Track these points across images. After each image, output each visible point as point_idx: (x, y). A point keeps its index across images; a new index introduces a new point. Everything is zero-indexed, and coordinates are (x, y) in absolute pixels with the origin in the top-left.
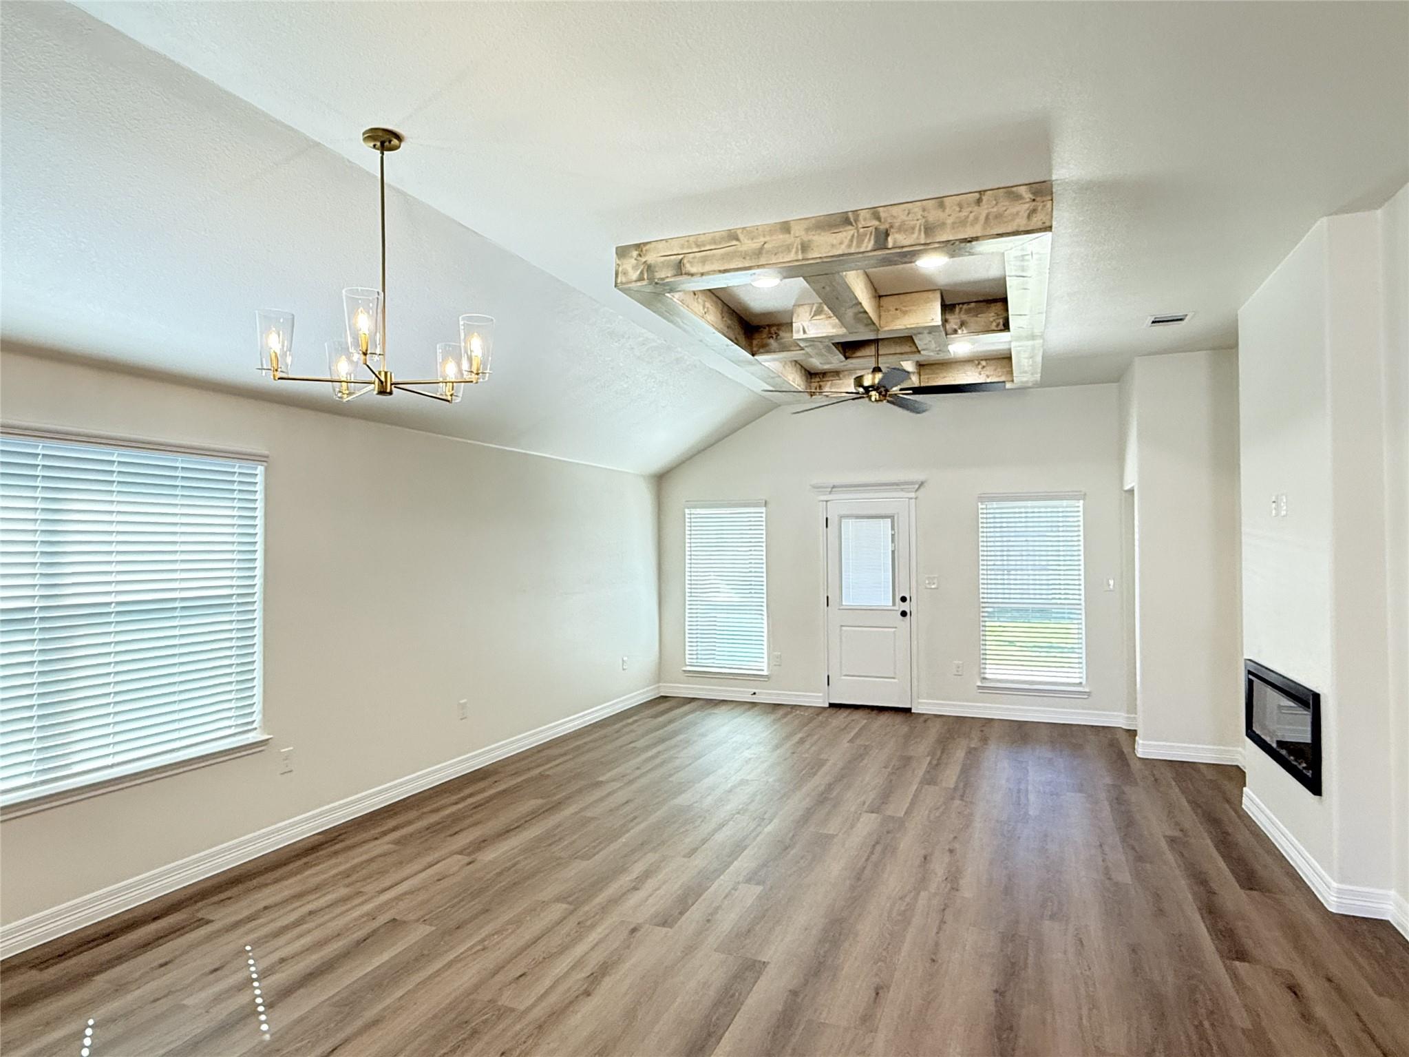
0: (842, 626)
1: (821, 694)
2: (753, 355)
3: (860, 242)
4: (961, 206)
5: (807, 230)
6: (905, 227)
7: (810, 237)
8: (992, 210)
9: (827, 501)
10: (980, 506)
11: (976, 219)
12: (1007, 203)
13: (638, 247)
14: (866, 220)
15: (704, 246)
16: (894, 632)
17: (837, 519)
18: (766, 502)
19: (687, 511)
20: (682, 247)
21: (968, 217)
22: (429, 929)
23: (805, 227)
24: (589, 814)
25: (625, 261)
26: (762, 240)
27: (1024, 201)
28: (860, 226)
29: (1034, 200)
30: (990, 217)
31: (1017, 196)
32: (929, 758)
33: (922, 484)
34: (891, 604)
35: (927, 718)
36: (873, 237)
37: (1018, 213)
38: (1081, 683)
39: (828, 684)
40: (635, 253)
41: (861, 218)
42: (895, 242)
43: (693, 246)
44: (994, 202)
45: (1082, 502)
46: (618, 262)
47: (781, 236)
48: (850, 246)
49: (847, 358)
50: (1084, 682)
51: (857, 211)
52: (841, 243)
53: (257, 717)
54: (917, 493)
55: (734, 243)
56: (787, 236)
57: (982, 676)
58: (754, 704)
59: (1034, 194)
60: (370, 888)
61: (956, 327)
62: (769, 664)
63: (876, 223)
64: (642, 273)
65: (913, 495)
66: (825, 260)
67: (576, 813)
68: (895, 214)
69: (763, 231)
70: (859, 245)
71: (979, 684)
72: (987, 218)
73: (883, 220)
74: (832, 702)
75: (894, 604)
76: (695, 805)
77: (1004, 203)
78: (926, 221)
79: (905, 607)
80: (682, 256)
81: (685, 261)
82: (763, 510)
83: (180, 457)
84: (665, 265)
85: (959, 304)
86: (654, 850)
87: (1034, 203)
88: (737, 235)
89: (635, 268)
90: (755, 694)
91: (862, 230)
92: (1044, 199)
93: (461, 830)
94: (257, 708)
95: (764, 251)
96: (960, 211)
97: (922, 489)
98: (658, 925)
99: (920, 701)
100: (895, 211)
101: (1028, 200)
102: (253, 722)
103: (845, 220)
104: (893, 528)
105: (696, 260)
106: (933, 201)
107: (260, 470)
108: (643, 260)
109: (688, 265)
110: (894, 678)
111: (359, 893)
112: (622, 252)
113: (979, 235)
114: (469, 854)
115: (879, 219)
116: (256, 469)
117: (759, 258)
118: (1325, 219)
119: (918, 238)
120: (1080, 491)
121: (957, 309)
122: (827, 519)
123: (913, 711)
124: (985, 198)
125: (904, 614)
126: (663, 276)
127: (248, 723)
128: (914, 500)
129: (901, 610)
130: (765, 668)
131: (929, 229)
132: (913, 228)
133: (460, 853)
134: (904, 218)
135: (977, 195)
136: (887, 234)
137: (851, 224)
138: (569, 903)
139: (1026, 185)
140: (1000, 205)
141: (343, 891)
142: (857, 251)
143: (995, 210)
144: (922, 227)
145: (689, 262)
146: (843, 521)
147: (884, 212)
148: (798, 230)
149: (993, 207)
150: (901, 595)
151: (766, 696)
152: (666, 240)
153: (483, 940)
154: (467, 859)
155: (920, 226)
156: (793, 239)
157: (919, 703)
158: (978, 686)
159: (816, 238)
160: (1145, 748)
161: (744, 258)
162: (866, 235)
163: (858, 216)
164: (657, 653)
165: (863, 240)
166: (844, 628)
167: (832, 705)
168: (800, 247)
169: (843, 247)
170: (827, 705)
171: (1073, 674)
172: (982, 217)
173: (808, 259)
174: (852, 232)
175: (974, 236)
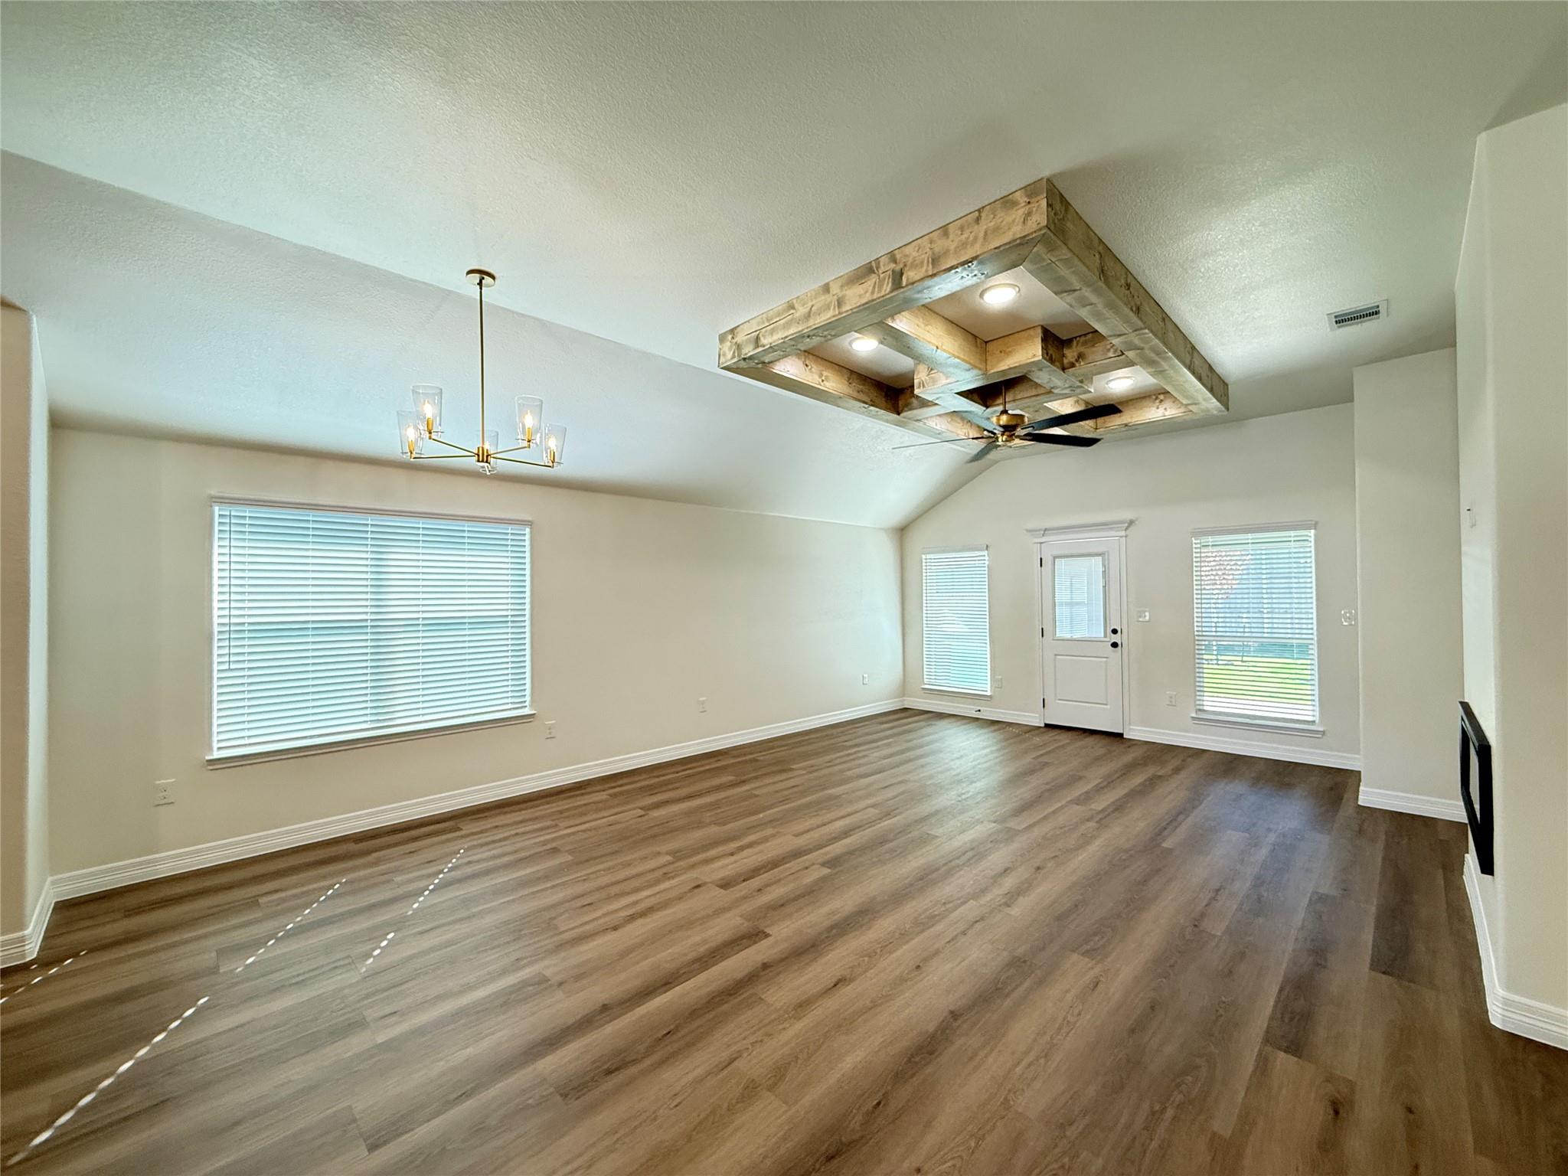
0: (1056, 655)
1: (1037, 715)
2: (899, 414)
3: (881, 286)
4: (962, 229)
5: (842, 286)
6: (917, 262)
7: (844, 292)
8: (990, 225)
9: (1041, 543)
10: (1194, 541)
11: (976, 239)
12: (1003, 214)
13: (732, 331)
14: (887, 267)
15: (771, 320)
16: (1106, 662)
17: (1051, 558)
18: (987, 546)
19: (924, 557)
20: (758, 324)
21: (968, 238)
22: (570, 858)
23: (840, 284)
24: (756, 792)
25: (724, 345)
26: (810, 304)
27: (1020, 206)
28: (881, 272)
29: (1029, 203)
30: (989, 232)
31: (1013, 203)
32: (1100, 781)
33: (1131, 523)
34: (1103, 635)
35: (1133, 743)
36: (890, 280)
37: (1014, 221)
38: (1314, 721)
39: (1044, 706)
40: (730, 337)
41: (881, 264)
42: (908, 280)
43: (765, 321)
44: (992, 216)
45: (1313, 531)
46: (720, 347)
47: (823, 298)
48: (873, 293)
49: (987, 407)
50: (1317, 721)
51: (878, 259)
52: (866, 292)
53: (528, 699)
54: (1128, 531)
55: (792, 311)
56: (827, 296)
57: (1198, 707)
58: (977, 719)
59: (1029, 196)
60: (562, 825)
61: (1073, 360)
62: (991, 686)
63: (892, 266)
64: (734, 352)
65: (1123, 533)
66: (854, 310)
67: (748, 791)
68: (908, 253)
69: (811, 296)
70: (880, 291)
71: (1194, 715)
72: (986, 233)
73: (898, 261)
74: (1047, 722)
75: (1105, 636)
76: (844, 796)
77: (1000, 214)
78: (933, 253)
79: (1116, 638)
80: (758, 332)
81: (760, 336)
82: (986, 553)
83: (421, 521)
84: (748, 341)
85: (1076, 338)
86: (774, 827)
87: (1029, 206)
88: (793, 305)
89: (730, 349)
90: (979, 711)
91: (882, 276)
92: (1038, 198)
93: (656, 793)
94: (528, 692)
95: (811, 315)
96: (962, 234)
97: (1132, 528)
98: (718, 886)
99: (1132, 727)
100: (908, 250)
101: (1024, 204)
102: (525, 702)
103: (869, 270)
104: (1104, 566)
105: (767, 333)
106: (939, 231)
107: (528, 530)
108: (734, 341)
109: (762, 339)
110: (1106, 704)
111: (556, 825)
112: (722, 338)
113: (978, 253)
114: (645, 810)
115: (895, 262)
116: (525, 530)
117: (808, 321)
118: (1484, 135)
119: (927, 271)
120: (1311, 521)
121: (1075, 343)
122: (1041, 559)
123: (1125, 736)
124: (983, 215)
125: (1115, 645)
126: (747, 351)
127: (522, 702)
128: (1124, 538)
129: (1112, 641)
130: (989, 689)
131: (935, 260)
132: (922, 262)
133: (641, 809)
134: (915, 254)
135: (977, 213)
136: (902, 274)
137: (875, 273)
138: (674, 857)
139: (1020, 190)
140: (997, 217)
141: (549, 823)
142: (879, 295)
143: (992, 223)
144: (930, 259)
145: (763, 336)
146: (1057, 560)
147: (899, 253)
148: (835, 289)
149: (991, 222)
150: (1112, 628)
151: (989, 714)
152: (748, 321)
153: (588, 874)
154: (643, 813)
155: (928, 258)
156: (831, 298)
157: (1130, 729)
158: (1192, 717)
159: (847, 292)
160: (1369, 796)
161: (798, 323)
162: (885, 279)
163: (879, 262)
164: (902, 673)
165: (883, 285)
166: (1058, 657)
167: (1047, 726)
168: (836, 303)
169: (868, 294)
170: (1043, 725)
171: (1307, 711)
172: (982, 234)
173: (842, 313)
174: (874, 280)
175: (975, 255)
